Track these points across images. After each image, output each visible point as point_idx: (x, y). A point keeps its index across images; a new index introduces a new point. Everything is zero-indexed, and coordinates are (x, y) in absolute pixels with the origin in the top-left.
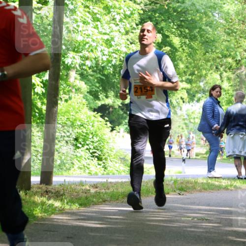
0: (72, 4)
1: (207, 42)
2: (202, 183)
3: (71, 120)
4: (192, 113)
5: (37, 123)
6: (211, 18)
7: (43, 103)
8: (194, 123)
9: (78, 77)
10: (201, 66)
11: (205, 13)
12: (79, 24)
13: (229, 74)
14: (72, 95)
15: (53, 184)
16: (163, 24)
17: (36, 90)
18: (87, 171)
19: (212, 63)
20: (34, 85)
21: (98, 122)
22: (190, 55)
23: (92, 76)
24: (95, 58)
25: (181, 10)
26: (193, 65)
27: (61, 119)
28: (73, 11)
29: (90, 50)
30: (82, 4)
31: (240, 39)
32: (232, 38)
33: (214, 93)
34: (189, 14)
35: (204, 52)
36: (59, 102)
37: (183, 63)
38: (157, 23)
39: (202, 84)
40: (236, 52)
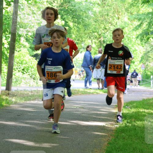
0: (23, 6)
1: (85, 25)
2: (82, 91)
3: (21, 60)
4: (78, 58)
5: (5, 62)
6: (88, 14)
7: (7, 52)
8: (79, 63)
9: (25, 40)
10: (83, 36)
11: (85, 12)
12: (25, 15)
13: (96, 40)
14: (22, 49)
15: (12, 90)
16: (65, 16)
17: (5, 46)
18: (28, 85)
19: (88, 35)
20: (4, 43)
21: (34, 61)
22: (77, 31)
23: (31, 40)
24: (33, 32)
25: (74, 10)
26: (79, 36)
27: (16, 60)
28: (23, 9)
29: (30, 28)
30: (27, 6)
31: (101, 24)
32: (97, 24)
33: (88, 49)
34: (77, 12)
35: (84, 30)
36: (15, 52)
37: (74, 35)
38: (62, 16)
39: (83, 45)
40: (99, 30)
